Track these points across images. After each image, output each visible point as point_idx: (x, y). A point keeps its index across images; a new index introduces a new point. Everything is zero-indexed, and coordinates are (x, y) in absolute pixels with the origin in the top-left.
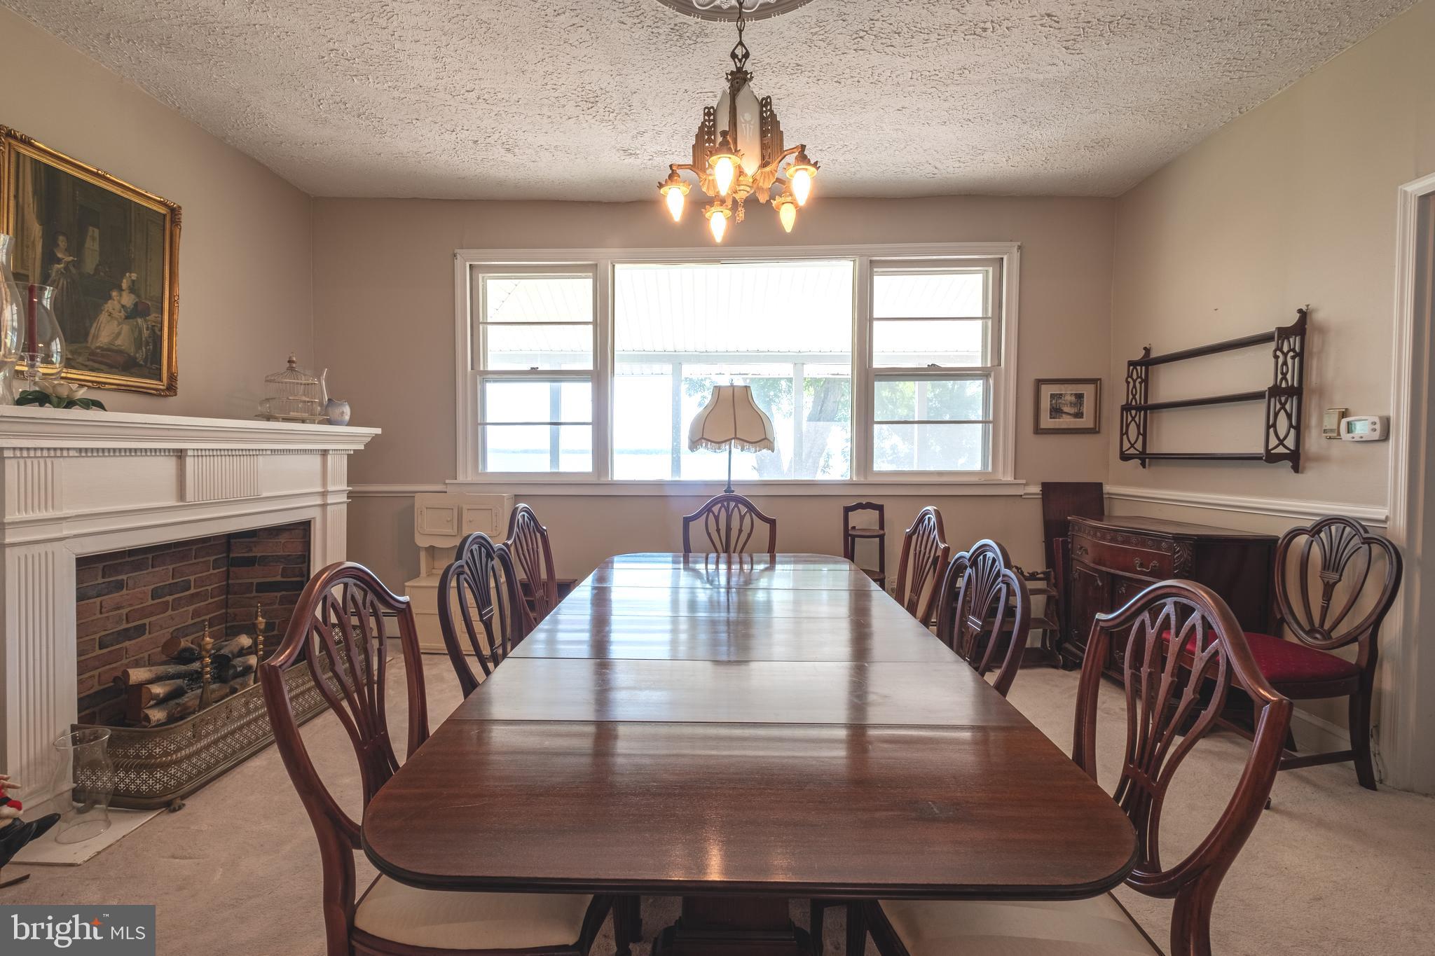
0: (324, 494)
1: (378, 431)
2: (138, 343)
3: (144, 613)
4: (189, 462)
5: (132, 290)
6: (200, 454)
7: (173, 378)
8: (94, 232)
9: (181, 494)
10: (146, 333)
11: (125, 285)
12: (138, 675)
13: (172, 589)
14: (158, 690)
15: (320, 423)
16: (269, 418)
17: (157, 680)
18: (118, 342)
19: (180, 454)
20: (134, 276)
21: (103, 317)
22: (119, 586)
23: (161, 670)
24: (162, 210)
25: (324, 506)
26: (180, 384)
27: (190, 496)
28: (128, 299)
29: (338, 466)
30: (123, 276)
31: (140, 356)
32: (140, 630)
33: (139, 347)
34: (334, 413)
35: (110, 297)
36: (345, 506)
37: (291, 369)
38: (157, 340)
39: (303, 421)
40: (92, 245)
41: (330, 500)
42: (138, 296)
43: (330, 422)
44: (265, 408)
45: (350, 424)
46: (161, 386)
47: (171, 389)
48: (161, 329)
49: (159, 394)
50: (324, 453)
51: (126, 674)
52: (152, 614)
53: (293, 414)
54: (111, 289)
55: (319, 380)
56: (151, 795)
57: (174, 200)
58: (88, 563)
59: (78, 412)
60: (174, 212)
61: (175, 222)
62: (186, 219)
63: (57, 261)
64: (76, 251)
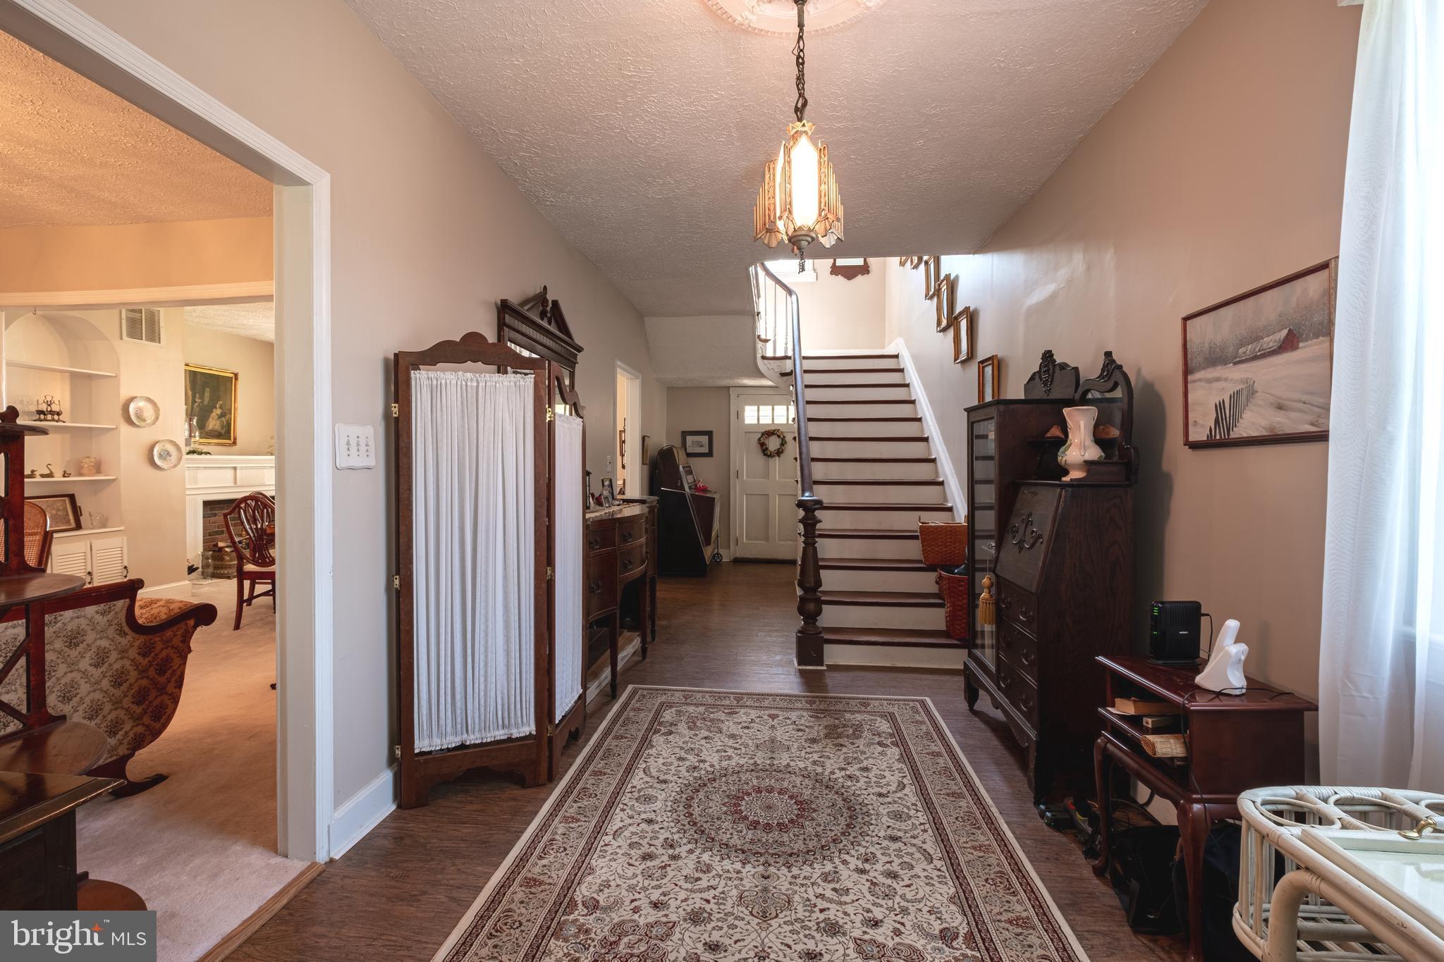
2: (222, 427)
4: (238, 471)
5: (220, 408)
6: (242, 468)
7: (235, 439)
8: (207, 390)
9: (235, 483)
10: (225, 423)
11: (218, 406)
12: (221, 544)
14: (227, 549)
17: (227, 547)
18: (216, 427)
19: (235, 468)
20: (221, 403)
21: (210, 419)
22: (215, 515)
24: (231, 375)
26: (238, 441)
27: (238, 483)
28: (219, 411)
30: (217, 403)
31: (223, 432)
33: (222, 429)
35: (213, 412)
38: (229, 424)
40: (207, 394)
42: (222, 409)
44: (270, 450)
47: (235, 443)
48: (231, 421)
49: (230, 445)
51: (218, 543)
54: (213, 409)
57: (236, 372)
58: (207, 504)
59: (203, 456)
60: (236, 375)
61: (236, 379)
62: (239, 377)
63: (196, 402)
64: (202, 397)
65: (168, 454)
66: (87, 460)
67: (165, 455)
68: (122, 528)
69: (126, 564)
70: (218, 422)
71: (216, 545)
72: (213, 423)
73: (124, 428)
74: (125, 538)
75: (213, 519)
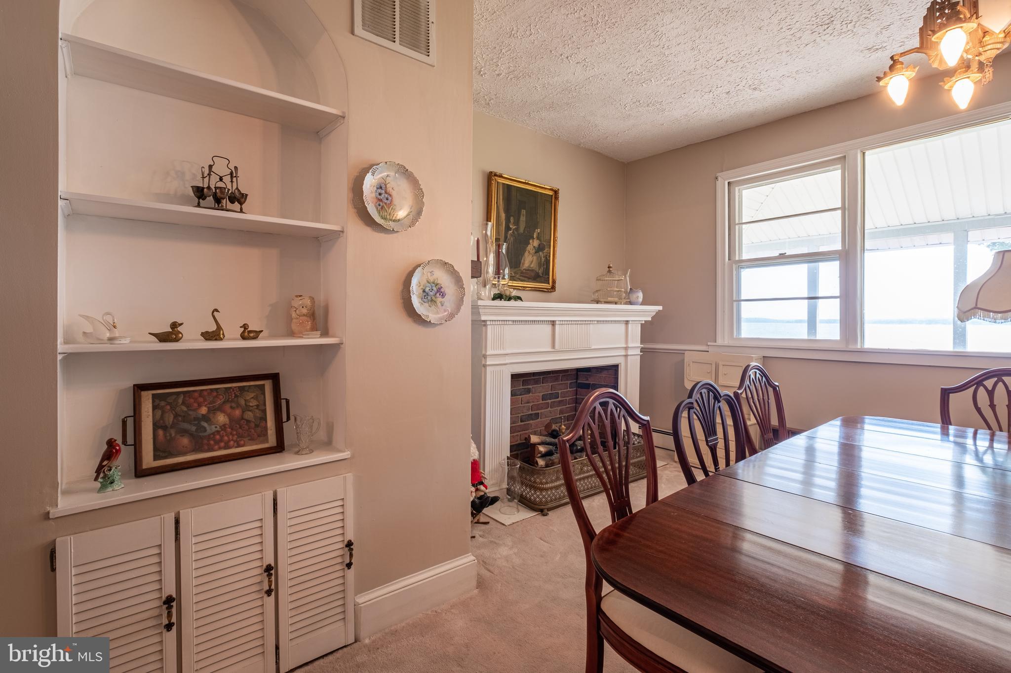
0: (626, 348)
1: (660, 308)
2: (540, 265)
3: (539, 407)
4: (557, 327)
5: (538, 238)
6: (563, 323)
7: (554, 282)
8: (524, 212)
9: (553, 346)
10: (543, 259)
11: (535, 236)
12: (534, 439)
13: (551, 396)
14: (542, 449)
15: (626, 303)
16: (598, 302)
17: (542, 443)
18: (532, 266)
19: (553, 323)
20: (539, 230)
21: (526, 254)
22: (528, 391)
23: (544, 438)
24: (551, 193)
25: (626, 356)
26: (557, 285)
27: (556, 346)
28: (535, 243)
29: (636, 331)
30: (534, 231)
31: (540, 272)
32: (537, 416)
33: (540, 267)
34: (633, 297)
35: (529, 243)
36: (639, 358)
37: (609, 271)
38: (547, 262)
39: (616, 303)
40: (523, 219)
41: (630, 352)
42: (540, 241)
43: (631, 303)
44: (595, 297)
45: (642, 304)
46: (549, 286)
47: (553, 288)
48: (550, 257)
49: (548, 291)
50: (627, 322)
51: (529, 437)
52: (542, 408)
53: (610, 299)
54: (529, 239)
55: (625, 277)
56: (534, 503)
57: (555, 187)
58: (515, 377)
59: (512, 303)
60: (556, 192)
61: (557, 198)
62: (561, 195)
63: (510, 229)
64: (517, 223)
65: (440, 291)
66: (297, 303)
67: (433, 293)
68: (346, 454)
69: (350, 536)
70: (535, 258)
71: (528, 439)
72: (529, 261)
73: (356, 231)
74: (350, 476)
75: (526, 397)
